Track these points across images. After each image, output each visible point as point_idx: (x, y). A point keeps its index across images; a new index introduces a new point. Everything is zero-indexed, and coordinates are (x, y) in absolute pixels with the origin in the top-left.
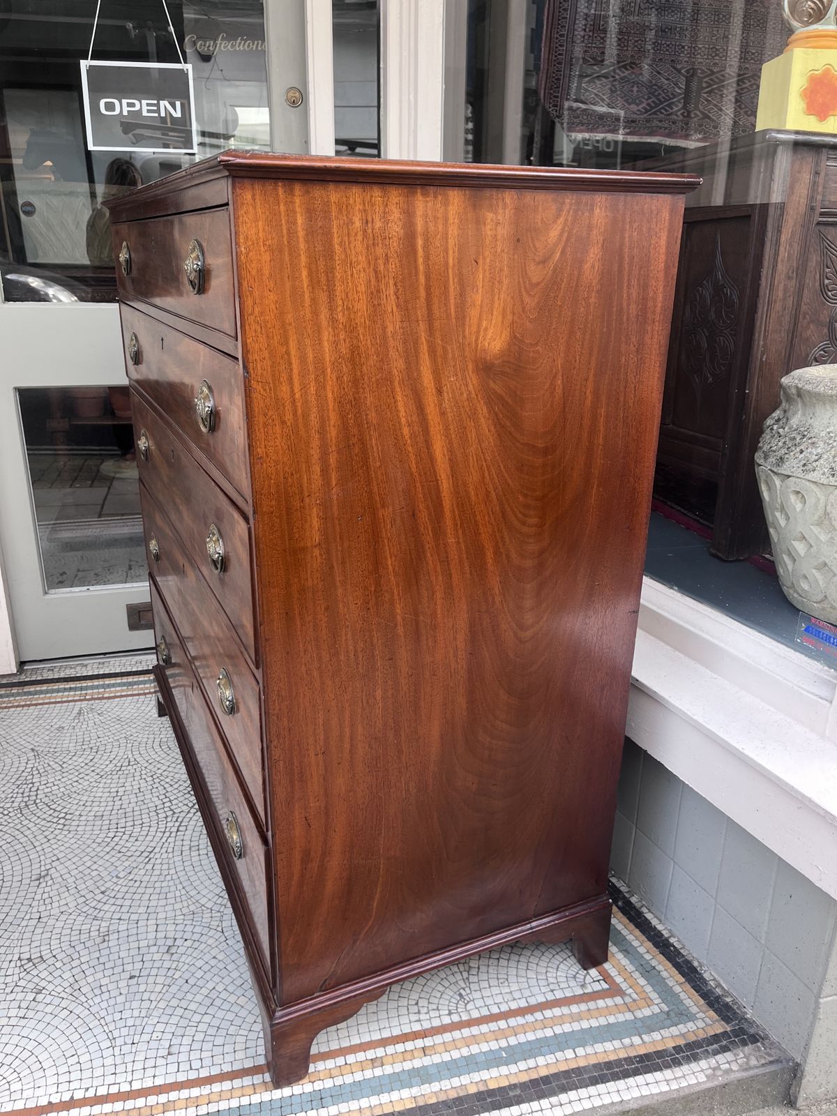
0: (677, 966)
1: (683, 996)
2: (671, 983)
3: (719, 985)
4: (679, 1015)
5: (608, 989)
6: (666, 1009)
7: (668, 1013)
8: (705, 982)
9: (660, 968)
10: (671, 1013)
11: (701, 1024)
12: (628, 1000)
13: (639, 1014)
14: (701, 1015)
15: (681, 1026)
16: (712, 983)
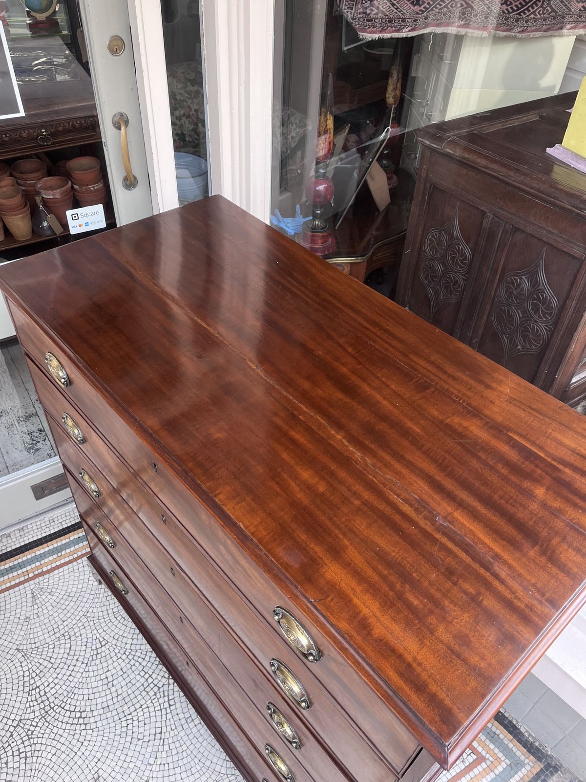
0: (506, 727)
1: (515, 749)
2: (506, 742)
3: (530, 735)
4: (516, 765)
5: (477, 759)
6: (509, 763)
7: (510, 765)
8: (523, 735)
9: (498, 732)
10: (512, 765)
11: (528, 768)
12: (489, 763)
13: (497, 772)
14: (527, 761)
15: (519, 773)
16: (526, 734)
